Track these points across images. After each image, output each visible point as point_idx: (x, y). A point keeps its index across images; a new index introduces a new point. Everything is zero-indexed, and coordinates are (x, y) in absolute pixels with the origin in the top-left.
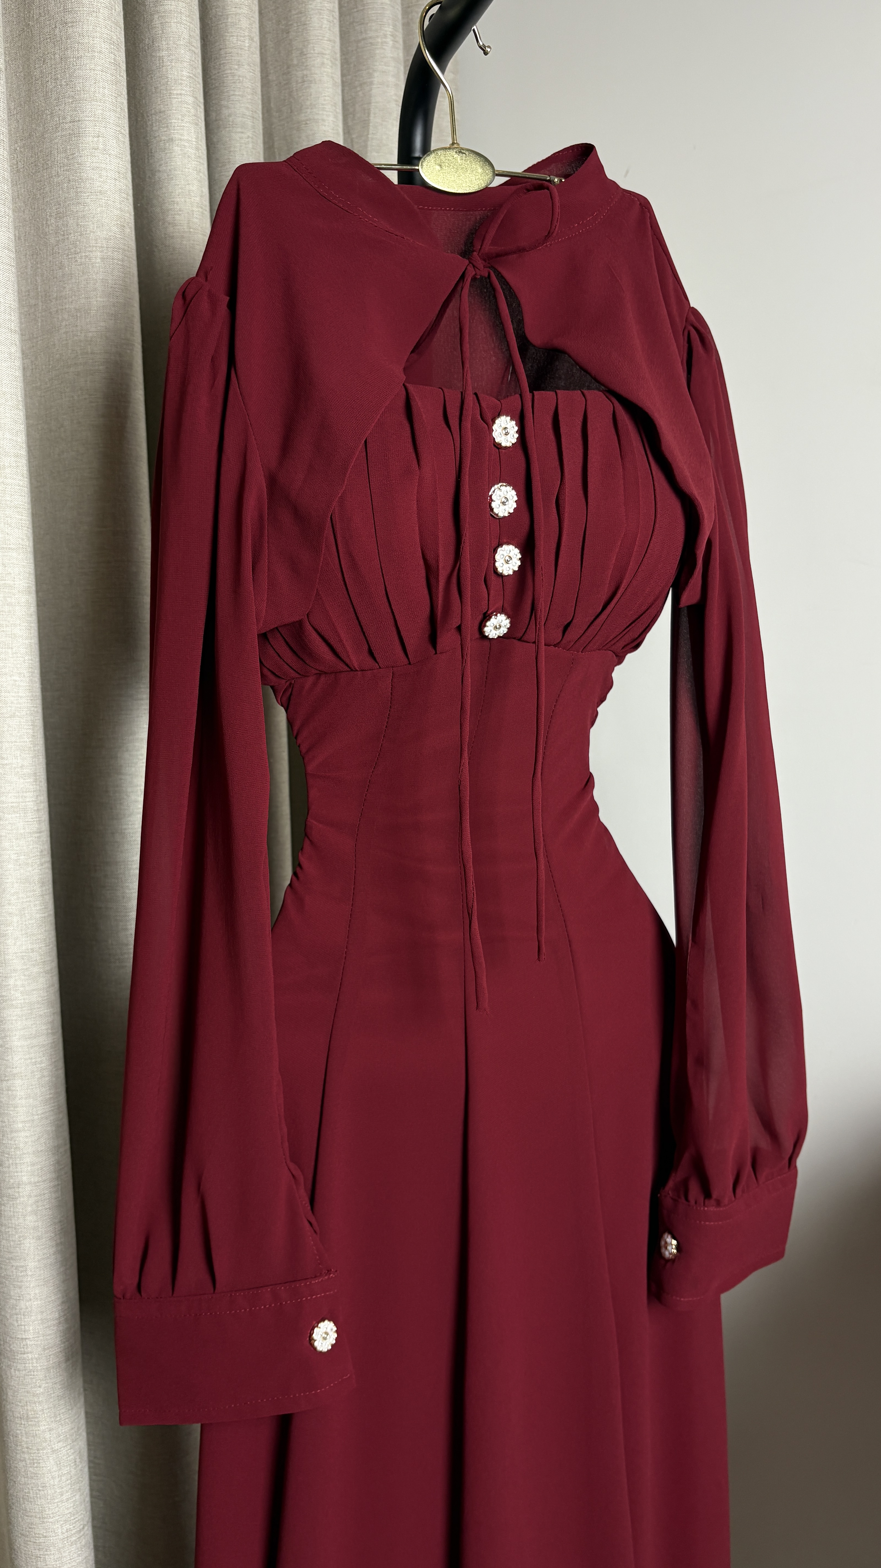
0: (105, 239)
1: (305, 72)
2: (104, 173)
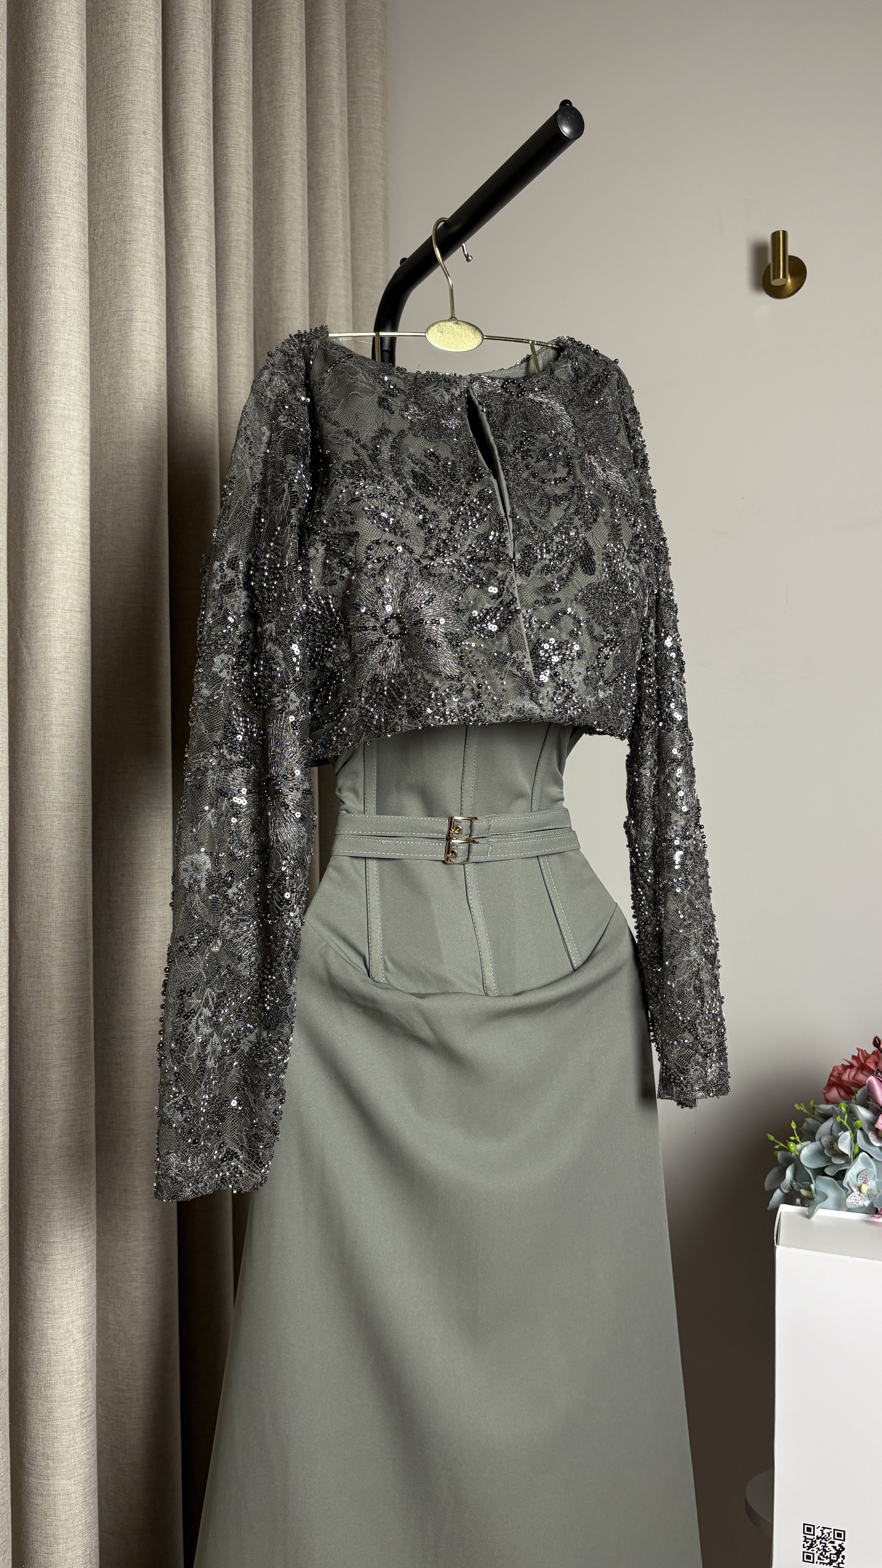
0: (147, 394)
1: (283, 284)
2: (149, 348)
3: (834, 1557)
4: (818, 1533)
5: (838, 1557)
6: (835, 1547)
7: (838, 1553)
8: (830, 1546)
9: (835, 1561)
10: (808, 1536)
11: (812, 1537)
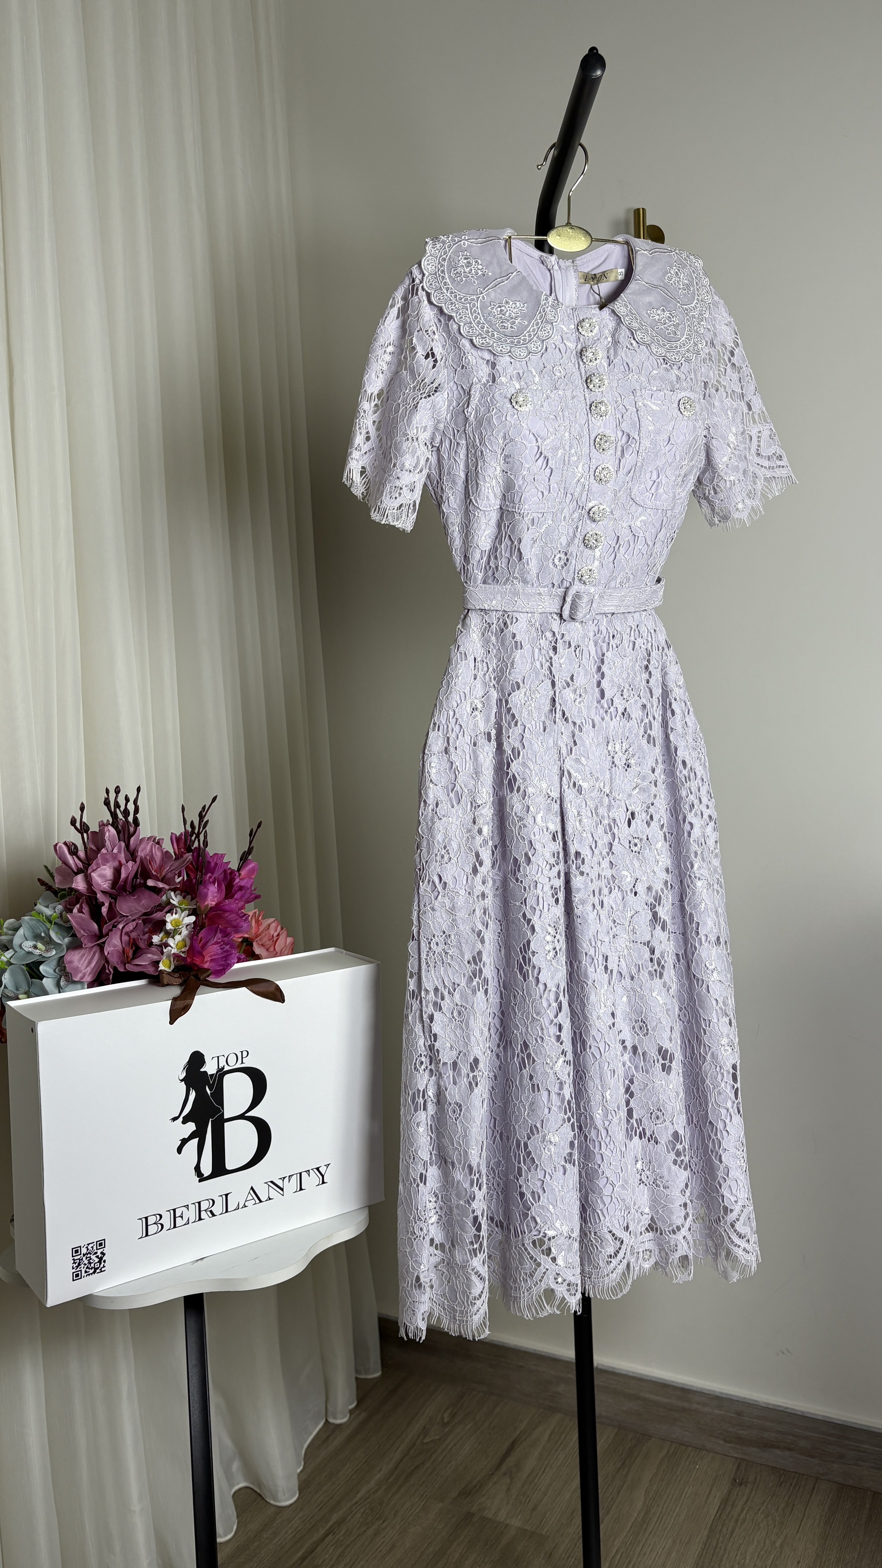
3: (97, 1265)
4: (84, 1251)
5: (100, 1264)
6: (97, 1257)
7: (101, 1259)
8: (93, 1257)
9: (98, 1268)
10: (76, 1258)
11: (79, 1257)
